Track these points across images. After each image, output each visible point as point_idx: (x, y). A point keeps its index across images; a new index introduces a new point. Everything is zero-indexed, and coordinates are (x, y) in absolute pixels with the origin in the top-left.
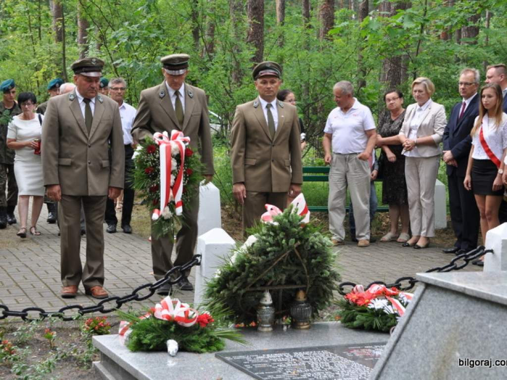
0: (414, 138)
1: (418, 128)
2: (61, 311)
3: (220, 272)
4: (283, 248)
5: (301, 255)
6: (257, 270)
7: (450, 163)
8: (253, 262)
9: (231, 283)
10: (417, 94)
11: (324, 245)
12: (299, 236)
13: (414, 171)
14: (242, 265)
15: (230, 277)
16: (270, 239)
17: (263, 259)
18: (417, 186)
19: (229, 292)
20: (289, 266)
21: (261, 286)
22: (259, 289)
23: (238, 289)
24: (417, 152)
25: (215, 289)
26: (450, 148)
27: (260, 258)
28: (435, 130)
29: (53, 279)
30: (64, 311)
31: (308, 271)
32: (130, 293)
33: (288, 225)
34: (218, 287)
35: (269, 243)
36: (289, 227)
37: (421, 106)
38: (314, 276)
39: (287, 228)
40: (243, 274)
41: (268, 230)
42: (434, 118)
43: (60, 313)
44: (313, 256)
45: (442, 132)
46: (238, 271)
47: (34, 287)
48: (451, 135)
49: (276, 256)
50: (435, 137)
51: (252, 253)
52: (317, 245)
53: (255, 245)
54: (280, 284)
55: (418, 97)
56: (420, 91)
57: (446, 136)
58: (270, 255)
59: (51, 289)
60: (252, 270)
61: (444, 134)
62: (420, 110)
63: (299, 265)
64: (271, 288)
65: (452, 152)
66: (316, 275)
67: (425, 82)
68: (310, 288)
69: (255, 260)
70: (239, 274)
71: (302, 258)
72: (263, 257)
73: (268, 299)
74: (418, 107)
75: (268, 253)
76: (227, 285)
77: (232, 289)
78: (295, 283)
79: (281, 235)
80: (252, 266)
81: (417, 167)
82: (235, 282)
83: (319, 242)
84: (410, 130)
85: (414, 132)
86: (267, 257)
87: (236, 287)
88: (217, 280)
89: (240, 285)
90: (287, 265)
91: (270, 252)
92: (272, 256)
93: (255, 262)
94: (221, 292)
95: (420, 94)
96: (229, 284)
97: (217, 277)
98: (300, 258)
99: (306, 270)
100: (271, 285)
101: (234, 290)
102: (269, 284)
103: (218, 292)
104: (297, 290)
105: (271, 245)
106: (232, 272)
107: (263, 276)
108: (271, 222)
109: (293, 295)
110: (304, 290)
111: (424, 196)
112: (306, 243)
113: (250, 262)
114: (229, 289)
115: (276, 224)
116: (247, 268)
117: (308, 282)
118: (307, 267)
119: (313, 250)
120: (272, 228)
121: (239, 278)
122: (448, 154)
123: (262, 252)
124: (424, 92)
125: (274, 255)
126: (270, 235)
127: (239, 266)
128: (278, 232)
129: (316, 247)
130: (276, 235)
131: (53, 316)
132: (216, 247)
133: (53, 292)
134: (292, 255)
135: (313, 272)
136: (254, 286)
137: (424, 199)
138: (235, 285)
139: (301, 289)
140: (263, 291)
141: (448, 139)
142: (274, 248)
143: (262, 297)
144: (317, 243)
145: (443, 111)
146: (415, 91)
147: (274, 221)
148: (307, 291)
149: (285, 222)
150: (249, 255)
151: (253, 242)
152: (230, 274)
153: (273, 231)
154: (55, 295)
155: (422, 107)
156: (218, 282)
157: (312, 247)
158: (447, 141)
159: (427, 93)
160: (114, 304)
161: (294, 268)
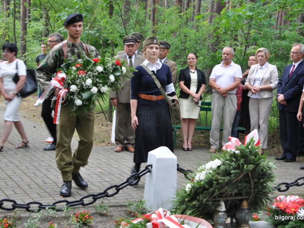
0: (257, 86)
1: (261, 80)
2: (54, 204)
3: (190, 187)
4: (242, 171)
5: (252, 176)
6: (221, 186)
7: (282, 103)
8: (220, 181)
9: (201, 196)
10: (260, 58)
11: (270, 168)
12: (254, 161)
13: (256, 107)
14: (210, 182)
15: (199, 191)
16: (233, 163)
17: (228, 179)
18: (257, 116)
19: (199, 203)
20: (242, 183)
21: (219, 197)
22: (218, 199)
23: (207, 201)
24: (260, 95)
25: (187, 199)
26: (282, 93)
27: (225, 178)
28: (272, 81)
29: (34, 173)
30: (56, 205)
31: (254, 187)
32: (103, 191)
33: (248, 154)
34: (189, 198)
35: (233, 166)
36: (249, 155)
37: (261, 65)
38: (256, 190)
39: (247, 156)
40: (211, 189)
41: (231, 157)
42: (271, 73)
43: (54, 206)
44: (261, 176)
45: (277, 82)
46: (207, 187)
47: (23, 180)
48: (283, 85)
49: (236, 176)
50: (272, 85)
51: (219, 174)
52: (265, 168)
53: (221, 168)
54: (231, 195)
55: (261, 60)
56: (262, 56)
57: (280, 85)
58: (232, 176)
59: (35, 182)
60: (217, 187)
61: (278, 83)
62: (261, 68)
63: (248, 182)
64: (225, 199)
65: (284, 96)
66: (259, 190)
67: (265, 51)
68: (251, 199)
69: (222, 180)
70: (207, 189)
71: (253, 178)
72: (228, 177)
73: (223, 208)
74: (260, 67)
75: (231, 174)
76: (198, 197)
77: (202, 200)
78: (241, 195)
79: (242, 161)
80: (218, 184)
81: (258, 104)
82: (204, 195)
83: (267, 167)
84: (255, 81)
85: (258, 82)
86: (231, 177)
87: (205, 200)
88: (188, 193)
89: (208, 197)
90: (240, 183)
91: (233, 173)
92: (234, 176)
93: (222, 181)
94: (194, 203)
95: (262, 58)
96: (199, 196)
97: (187, 189)
98: (251, 178)
99: (252, 187)
100: (225, 196)
101: (204, 202)
102: (224, 195)
103: (189, 201)
104: (242, 200)
105: (234, 169)
106: (200, 187)
107: (223, 190)
108: (233, 150)
109: (238, 203)
110: (247, 200)
111: (263, 123)
112: (258, 168)
113: (217, 180)
114: (199, 201)
115: (237, 152)
116: (214, 185)
117: (252, 195)
118: (254, 184)
119: (262, 172)
120: (234, 155)
121: (206, 192)
122: (281, 97)
123: (227, 173)
124: (265, 57)
125: (235, 176)
126: (232, 161)
127: (207, 183)
128: (239, 158)
129: (265, 170)
130: (237, 160)
131: (49, 208)
132: (163, 160)
133: (37, 184)
134: (247, 175)
135: (257, 187)
136: (215, 197)
137: (262, 125)
138: (204, 197)
139: (245, 199)
140: (219, 201)
141: (281, 87)
142: (236, 170)
143: (219, 205)
144: (265, 167)
145: (276, 69)
146: (259, 56)
147: (236, 150)
148: (249, 200)
149: (247, 151)
150: (217, 176)
151: (219, 165)
152: (198, 189)
153: (234, 158)
154: (40, 187)
155: (262, 67)
156: (189, 195)
157: (262, 170)
158: (280, 88)
159: (267, 58)
160: (91, 199)
161: (245, 185)
